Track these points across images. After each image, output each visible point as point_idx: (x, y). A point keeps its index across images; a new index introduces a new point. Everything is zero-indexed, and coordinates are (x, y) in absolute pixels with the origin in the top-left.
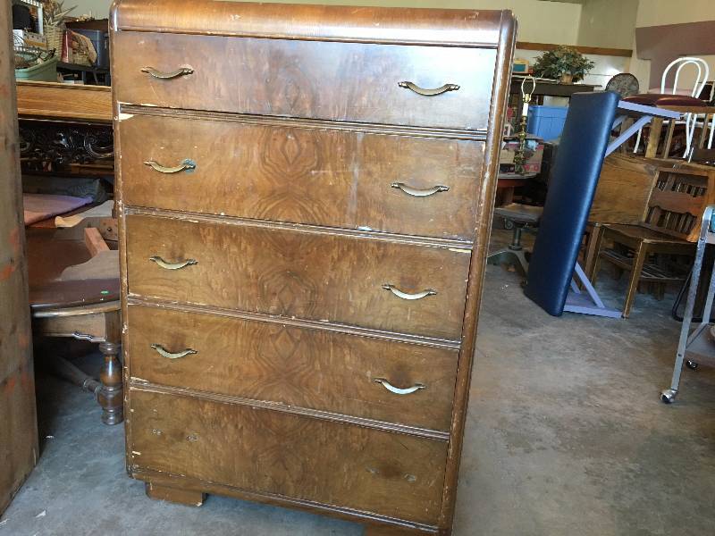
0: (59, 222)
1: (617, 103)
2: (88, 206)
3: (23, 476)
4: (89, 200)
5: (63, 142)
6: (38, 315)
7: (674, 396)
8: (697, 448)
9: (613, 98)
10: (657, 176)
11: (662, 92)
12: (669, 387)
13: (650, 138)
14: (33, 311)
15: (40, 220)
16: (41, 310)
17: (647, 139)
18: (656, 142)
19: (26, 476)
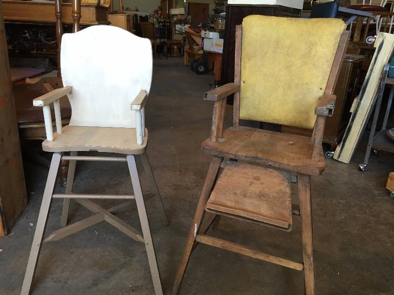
0: (28, 81)
1: (338, 7)
2: (43, 73)
3: (20, 213)
4: (43, 70)
5: (27, 35)
6: (22, 127)
7: (365, 168)
8: (376, 192)
9: (335, 6)
10: (359, 51)
11: (364, 4)
12: (362, 162)
13: (356, 31)
14: (19, 124)
15: (17, 81)
16: (23, 124)
17: (355, 31)
18: (359, 32)
19: (21, 212)
